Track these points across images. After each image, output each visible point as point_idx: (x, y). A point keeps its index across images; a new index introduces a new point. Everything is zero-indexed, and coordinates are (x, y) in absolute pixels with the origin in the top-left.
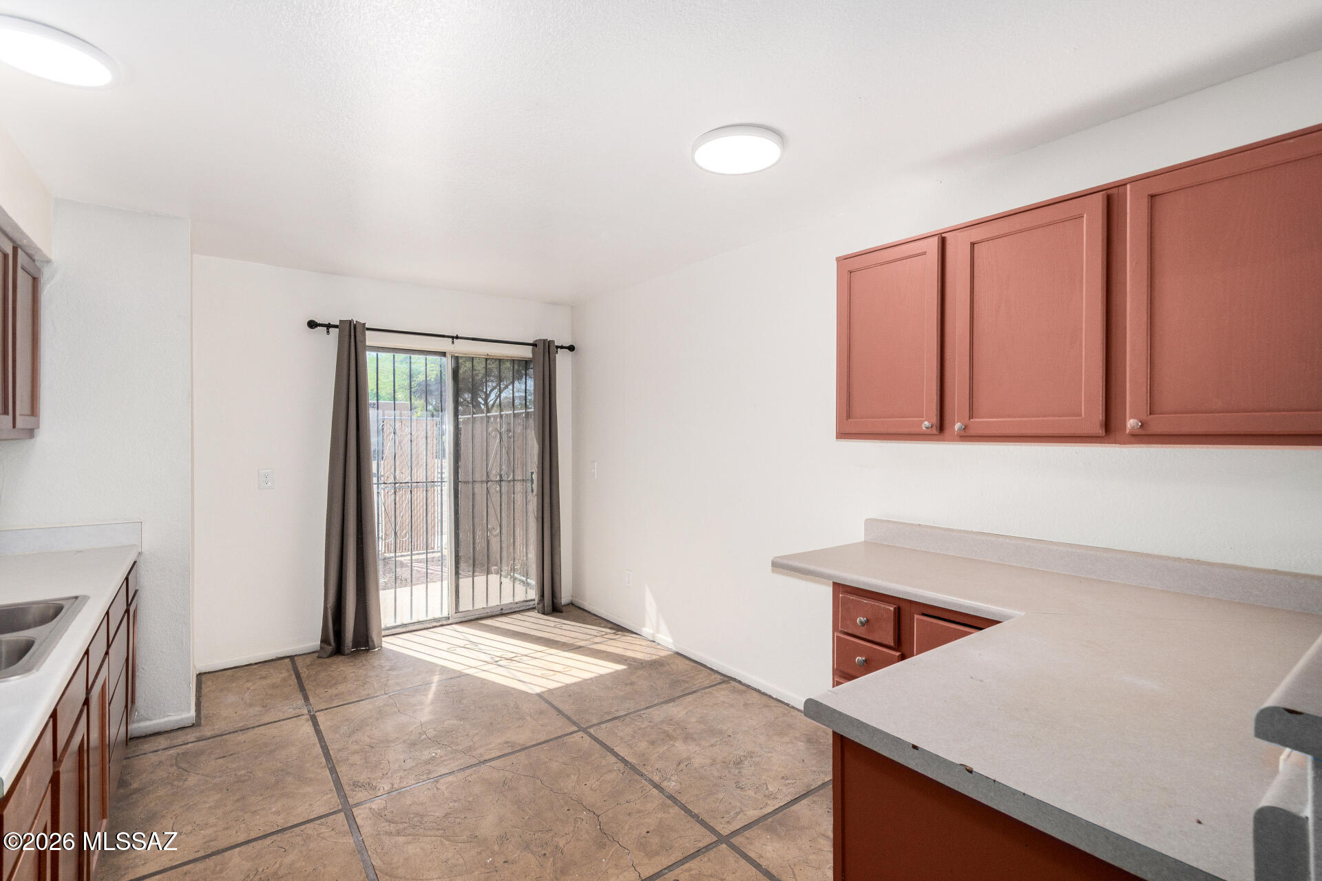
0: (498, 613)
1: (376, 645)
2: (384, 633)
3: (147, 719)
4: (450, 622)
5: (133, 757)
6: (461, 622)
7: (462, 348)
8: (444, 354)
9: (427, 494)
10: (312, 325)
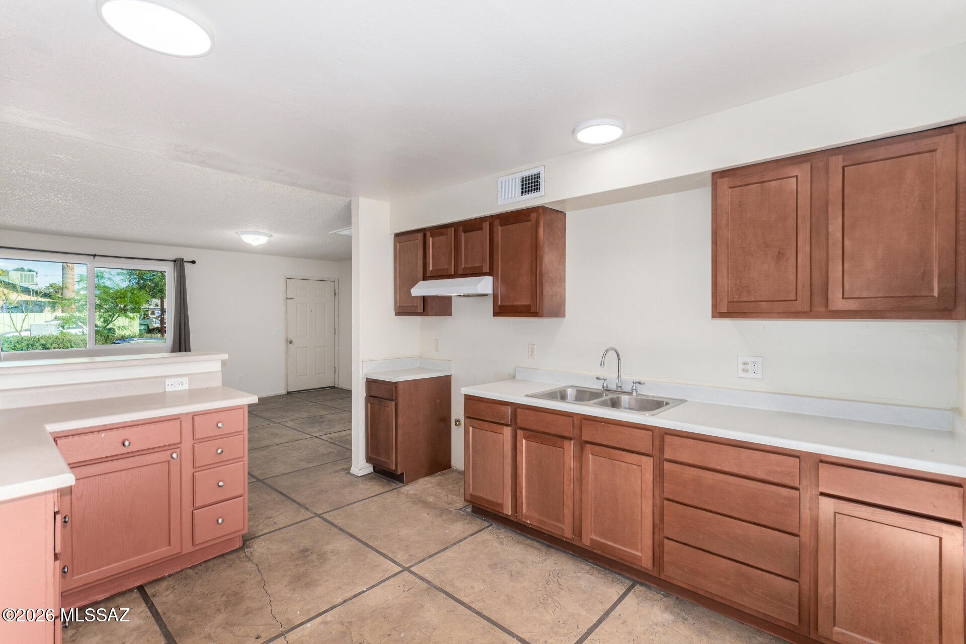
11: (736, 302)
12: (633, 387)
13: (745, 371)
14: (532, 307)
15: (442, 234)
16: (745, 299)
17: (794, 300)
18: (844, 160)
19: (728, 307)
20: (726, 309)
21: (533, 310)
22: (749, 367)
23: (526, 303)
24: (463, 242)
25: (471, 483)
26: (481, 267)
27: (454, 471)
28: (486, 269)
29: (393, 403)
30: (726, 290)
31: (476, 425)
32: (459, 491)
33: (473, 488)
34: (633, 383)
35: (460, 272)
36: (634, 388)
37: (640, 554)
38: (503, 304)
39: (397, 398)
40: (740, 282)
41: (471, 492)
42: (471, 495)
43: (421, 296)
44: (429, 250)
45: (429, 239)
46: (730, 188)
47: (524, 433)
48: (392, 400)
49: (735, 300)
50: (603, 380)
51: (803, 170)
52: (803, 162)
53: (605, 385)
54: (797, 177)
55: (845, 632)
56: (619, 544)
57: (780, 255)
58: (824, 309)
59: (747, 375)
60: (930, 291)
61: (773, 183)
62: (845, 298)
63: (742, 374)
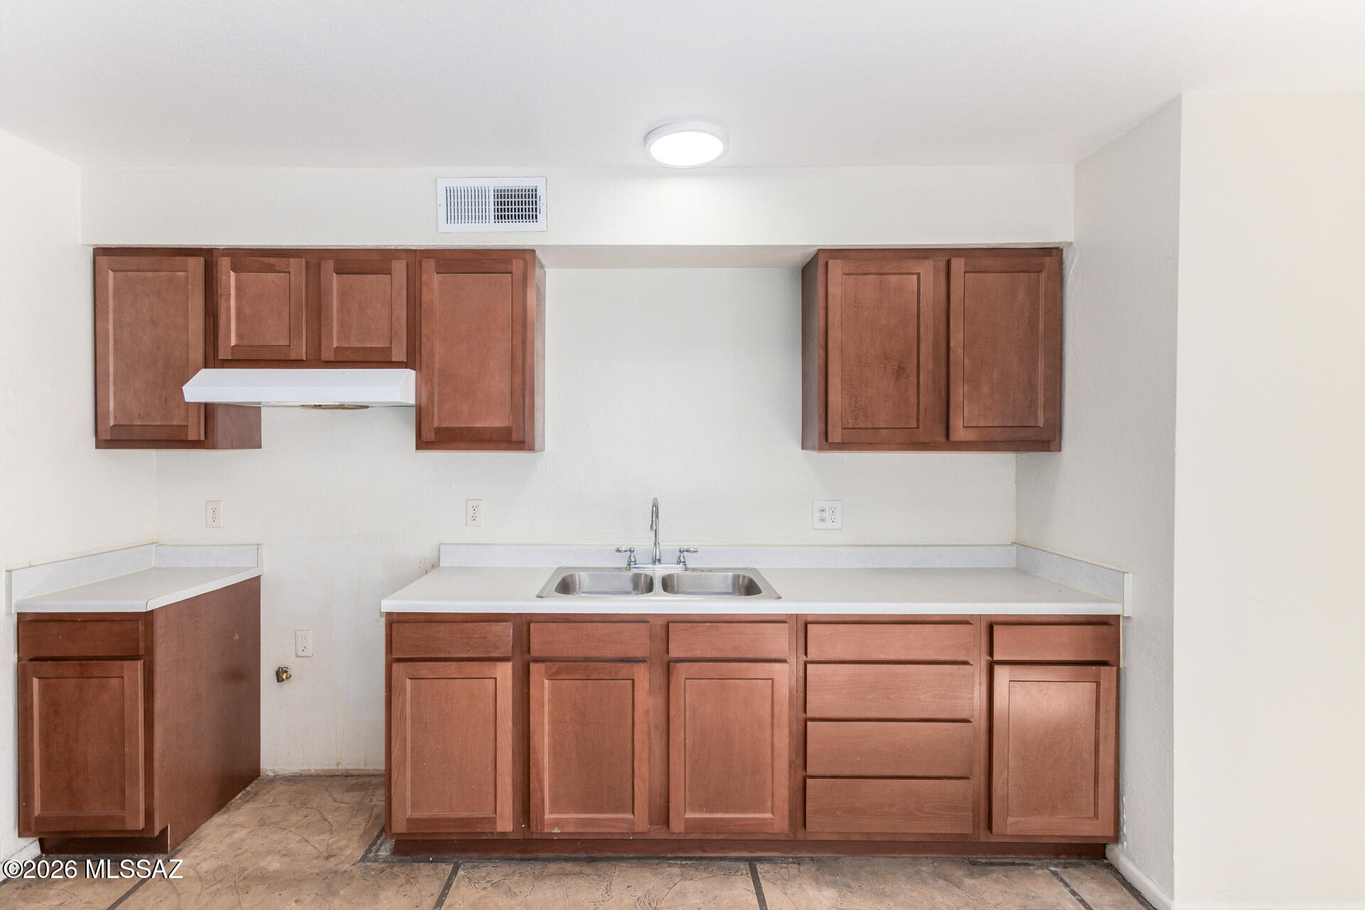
11: (852, 428)
12: (679, 558)
13: (823, 520)
14: (514, 430)
15: (270, 269)
16: (862, 425)
17: (916, 428)
18: (966, 264)
19: (842, 435)
20: (840, 438)
21: (514, 437)
22: (826, 515)
23: (498, 424)
24: (335, 293)
25: (408, 794)
26: (388, 350)
27: (275, 779)
28: (399, 354)
29: (140, 664)
30: (840, 412)
31: (424, 673)
32: (325, 820)
33: (414, 805)
34: (680, 551)
35: (327, 355)
36: (682, 559)
37: (769, 815)
38: (445, 425)
39: (150, 650)
40: (856, 402)
41: (409, 814)
42: (409, 820)
43: (199, 404)
44: (229, 299)
45: (229, 277)
46: (845, 274)
47: (546, 668)
48: (135, 658)
49: (850, 426)
50: (629, 552)
51: (926, 269)
52: (926, 258)
53: (633, 559)
54: (918, 274)
55: (1017, 819)
56: (735, 812)
57: (900, 371)
58: (943, 439)
59: (822, 525)
60: (1036, 418)
61: (893, 278)
62: (964, 427)
63: (818, 525)
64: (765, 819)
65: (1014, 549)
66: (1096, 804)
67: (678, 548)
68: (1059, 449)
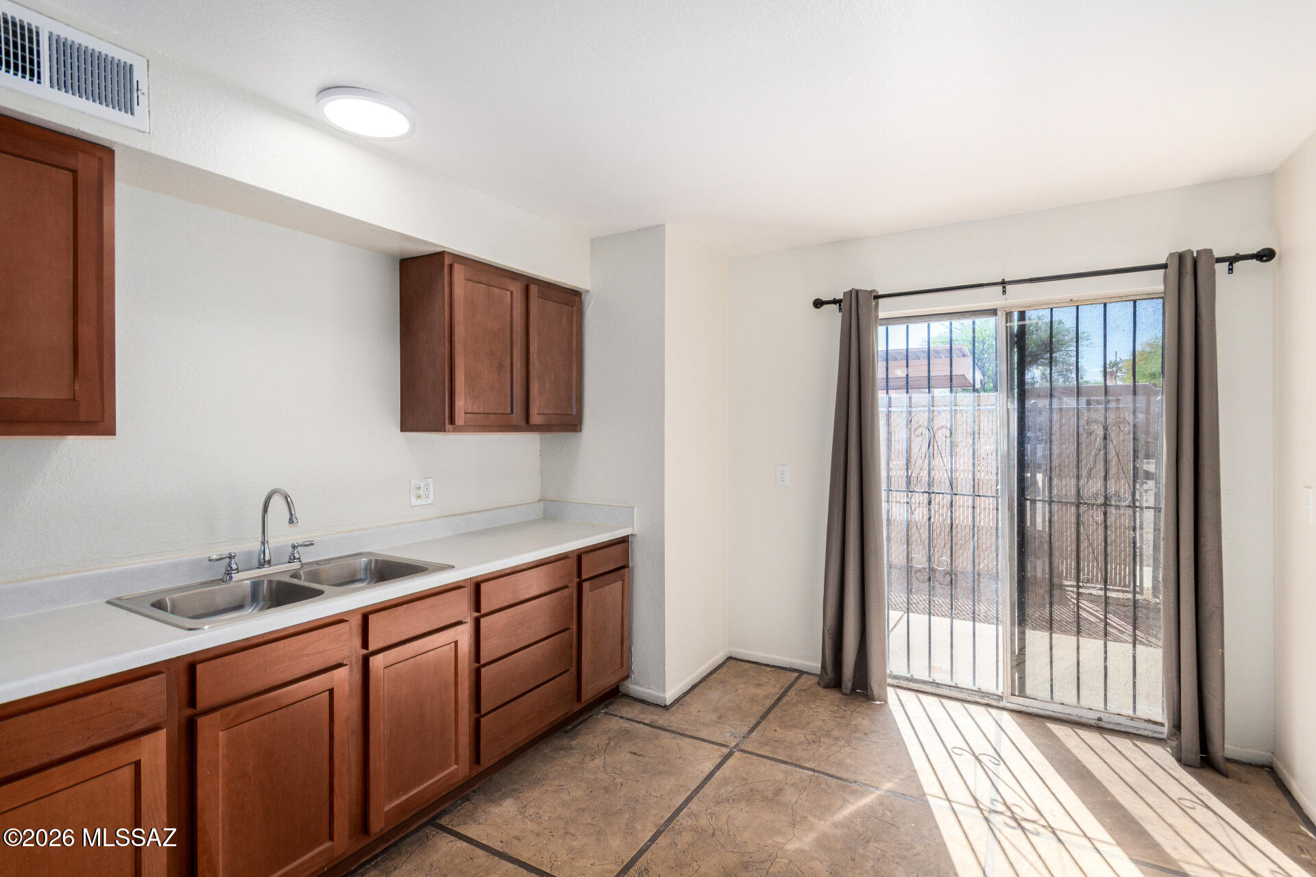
0: (1092, 722)
1: (876, 697)
2: (889, 681)
3: (639, 685)
4: (1002, 704)
5: (612, 715)
6: (1020, 712)
7: (1018, 297)
8: (994, 312)
9: (974, 512)
10: (818, 304)
11: (471, 413)
13: (419, 497)
16: (477, 411)
17: (510, 414)
18: (536, 291)
19: (464, 419)
22: (421, 492)
30: (463, 399)
34: (293, 547)
36: (296, 555)
37: (454, 767)
40: (473, 391)
46: (466, 279)
47: (222, 717)
49: (470, 411)
50: (228, 559)
51: (517, 288)
52: (515, 279)
53: (234, 566)
54: (512, 293)
55: (592, 686)
56: (427, 781)
57: (501, 366)
58: (523, 423)
59: (419, 502)
60: (572, 410)
61: (496, 290)
62: (538, 414)
63: (414, 501)
64: (453, 771)
65: (542, 504)
66: (622, 658)
67: (290, 543)
68: (580, 431)
